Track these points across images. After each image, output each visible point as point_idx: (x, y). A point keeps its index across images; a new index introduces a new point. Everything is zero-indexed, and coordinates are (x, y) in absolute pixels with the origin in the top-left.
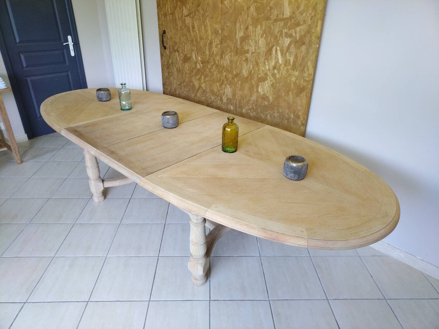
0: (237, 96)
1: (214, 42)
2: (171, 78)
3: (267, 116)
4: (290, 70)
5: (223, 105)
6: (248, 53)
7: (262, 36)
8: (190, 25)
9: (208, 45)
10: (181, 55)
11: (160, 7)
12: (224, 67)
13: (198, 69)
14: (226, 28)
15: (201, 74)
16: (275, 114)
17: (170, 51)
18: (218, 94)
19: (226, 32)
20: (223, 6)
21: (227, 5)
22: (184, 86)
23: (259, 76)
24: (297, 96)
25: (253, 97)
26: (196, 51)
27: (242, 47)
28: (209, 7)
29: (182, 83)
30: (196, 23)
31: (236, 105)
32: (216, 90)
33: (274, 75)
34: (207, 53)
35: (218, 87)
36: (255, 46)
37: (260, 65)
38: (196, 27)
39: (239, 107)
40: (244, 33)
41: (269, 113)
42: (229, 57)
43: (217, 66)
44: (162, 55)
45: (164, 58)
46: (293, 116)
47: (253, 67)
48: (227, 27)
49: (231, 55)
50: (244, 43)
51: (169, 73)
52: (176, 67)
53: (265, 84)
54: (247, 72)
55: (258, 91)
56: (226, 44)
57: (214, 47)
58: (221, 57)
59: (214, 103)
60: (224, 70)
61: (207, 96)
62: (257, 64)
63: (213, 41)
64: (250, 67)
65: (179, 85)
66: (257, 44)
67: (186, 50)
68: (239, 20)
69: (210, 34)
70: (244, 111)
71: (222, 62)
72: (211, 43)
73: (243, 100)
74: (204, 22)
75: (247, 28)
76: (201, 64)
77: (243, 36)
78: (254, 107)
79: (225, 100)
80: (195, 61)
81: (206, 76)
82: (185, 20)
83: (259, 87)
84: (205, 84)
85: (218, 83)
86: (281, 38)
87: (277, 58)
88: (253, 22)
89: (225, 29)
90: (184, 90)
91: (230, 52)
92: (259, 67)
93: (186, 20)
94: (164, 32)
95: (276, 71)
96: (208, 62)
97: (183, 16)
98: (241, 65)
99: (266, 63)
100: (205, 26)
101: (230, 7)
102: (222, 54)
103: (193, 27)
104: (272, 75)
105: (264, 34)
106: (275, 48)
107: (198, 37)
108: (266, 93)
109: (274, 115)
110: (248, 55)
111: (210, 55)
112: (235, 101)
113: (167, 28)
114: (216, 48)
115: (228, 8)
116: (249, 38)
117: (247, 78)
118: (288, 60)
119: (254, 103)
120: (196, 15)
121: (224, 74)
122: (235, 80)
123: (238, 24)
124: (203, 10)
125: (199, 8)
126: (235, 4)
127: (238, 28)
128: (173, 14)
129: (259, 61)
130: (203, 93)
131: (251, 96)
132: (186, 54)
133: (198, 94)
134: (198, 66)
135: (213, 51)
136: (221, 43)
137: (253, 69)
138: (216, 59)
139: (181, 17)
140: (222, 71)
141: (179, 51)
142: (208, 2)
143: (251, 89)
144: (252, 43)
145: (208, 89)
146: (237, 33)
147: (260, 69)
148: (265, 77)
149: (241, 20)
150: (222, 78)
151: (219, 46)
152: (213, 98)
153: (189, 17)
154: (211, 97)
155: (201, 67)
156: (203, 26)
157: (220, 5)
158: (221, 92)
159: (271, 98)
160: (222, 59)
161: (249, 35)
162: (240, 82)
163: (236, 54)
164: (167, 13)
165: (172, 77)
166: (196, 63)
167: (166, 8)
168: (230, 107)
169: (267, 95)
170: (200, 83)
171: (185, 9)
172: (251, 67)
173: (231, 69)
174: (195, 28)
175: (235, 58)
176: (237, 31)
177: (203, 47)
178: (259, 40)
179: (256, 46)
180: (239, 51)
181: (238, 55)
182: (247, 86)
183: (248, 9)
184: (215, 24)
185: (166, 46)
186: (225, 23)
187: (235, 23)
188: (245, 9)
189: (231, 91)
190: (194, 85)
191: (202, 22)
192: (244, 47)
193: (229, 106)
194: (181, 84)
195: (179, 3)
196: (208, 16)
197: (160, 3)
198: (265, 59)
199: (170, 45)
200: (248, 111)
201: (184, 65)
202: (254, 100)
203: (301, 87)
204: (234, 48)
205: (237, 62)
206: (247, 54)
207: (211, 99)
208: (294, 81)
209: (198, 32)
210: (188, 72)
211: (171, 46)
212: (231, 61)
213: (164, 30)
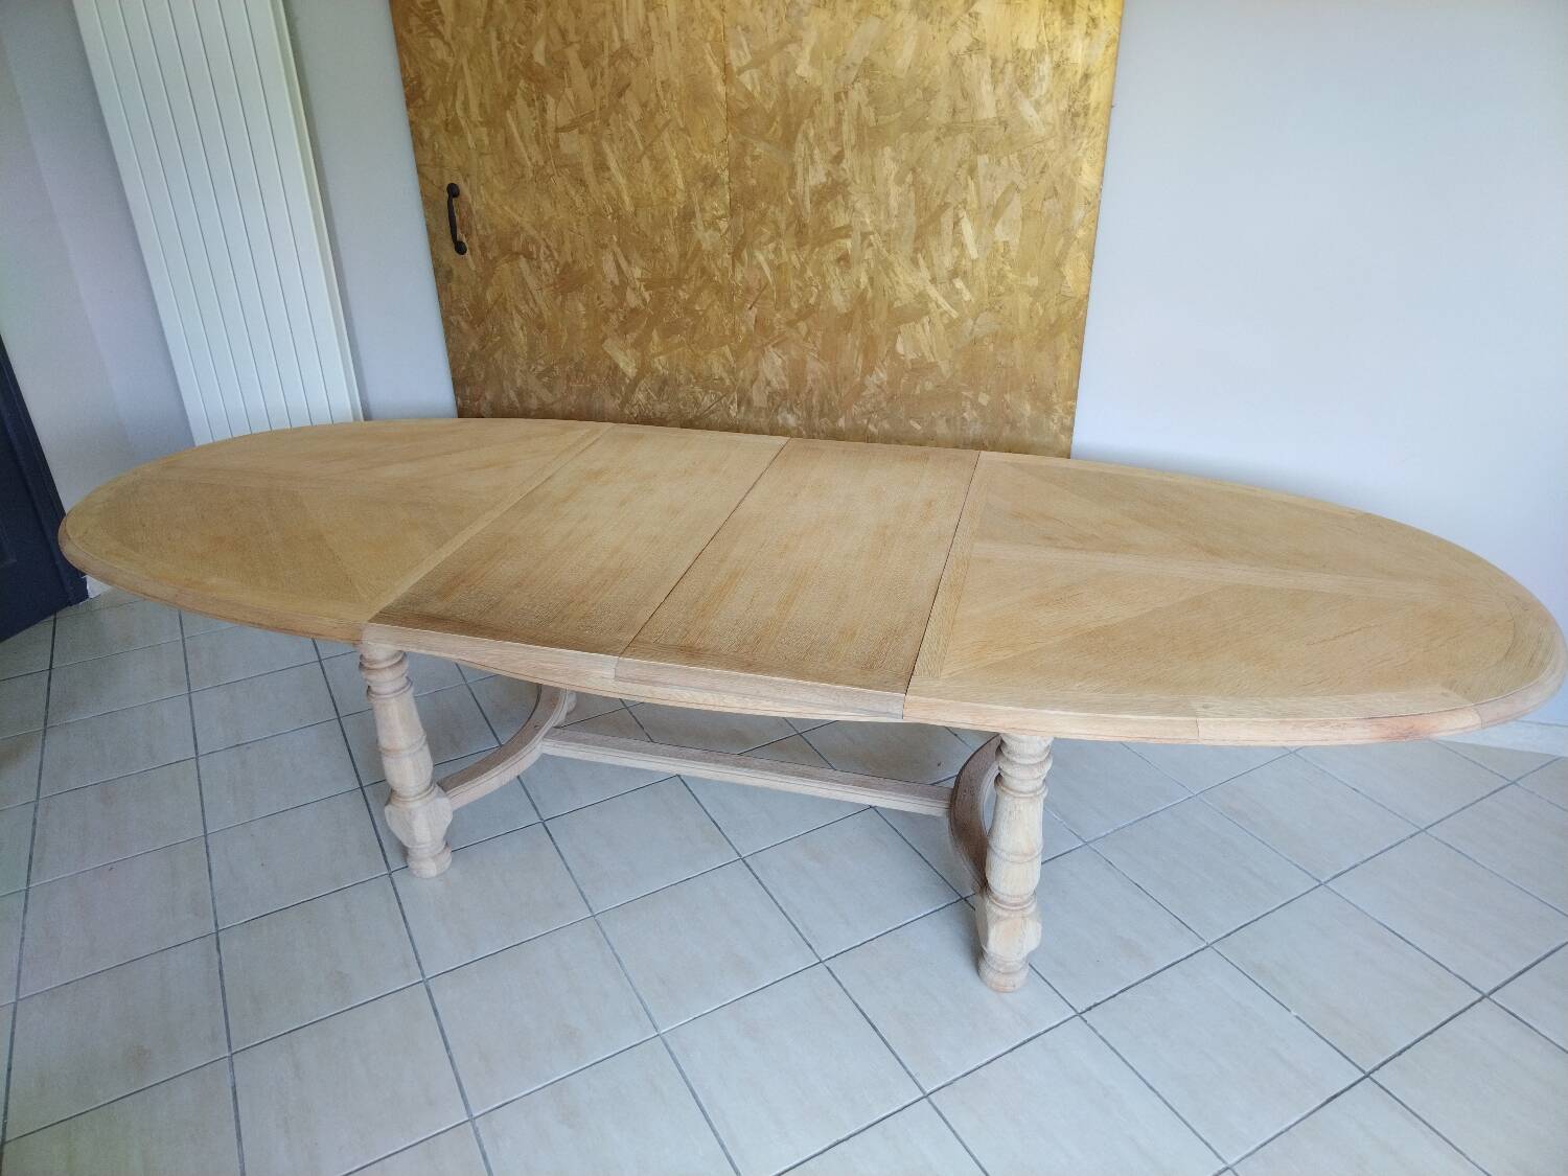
0: (809, 378)
1: (703, 210)
2: (498, 355)
3: (933, 422)
4: (1010, 275)
5: (751, 416)
6: (847, 236)
7: (900, 181)
8: (586, 160)
9: (671, 222)
10: (546, 266)
11: (420, 102)
12: (748, 290)
13: (634, 311)
14: (749, 162)
15: (647, 326)
16: (965, 414)
17: (486, 258)
18: (728, 382)
19: (749, 175)
20: (734, 91)
21: (749, 88)
22: (568, 378)
23: (895, 306)
24: (1040, 348)
25: (874, 376)
26: (618, 250)
27: (824, 221)
28: (669, 96)
29: (557, 368)
30: (613, 152)
31: (809, 411)
32: (718, 370)
33: (952, 295)
34: (673, 250)
35: (727, 359)
36: (874, 212)
37: (898, 270)
38: (613, 165)
39: (822, 414)
40: (828, 174)
41: (942, 416)
42: (772, 256)
43: (719, 290)
44: (443, 277)
45: (454, 286)
46: (1032, 409)
47: (871, 280)
48: (754, 158)
49: (777, 250)
50: (829, 206)
51: (483, 340)
52: (519, 312)
53: (923, 325)
54: (849, 297)
55: (893, 352)
56: (754, 215)
57: (701, 228)
58: (736, 255)
59: (712, 416)
60: (752, 299)
61: (680, 396)
62: (887, 267)
63: (697, 209)
64: (858, 281)
65: (540, 376)
66: (883, 207)
67: (567, 247)
68: (806, 137)
69: (680, 183)
70: (841, 423)
71: (739, 277)
72: (687, 216)
73: (837, 388)
74: (649, 147)
75: (838, 159)
76: (642, 289)
77: (824, 185)
78: (884, 404)
79: (759, 398)
80: (617, 283)
81: (670, 330)
82: (557, 140)
83: (899, 339)
84: (670, 358)
85: (726, 349)
86: (970, 182)
87: (959, 243)
88: (860, 136)
89: (745, 167)
90: (569, 389)
91: (771, 239)
92: (892, 275)
93: (562, 145)
94: (453, 191)
95: (959, 284)
96: (678, 280)
97: (545, 132)
98: (823, 277)
99: (921, 262)
100: (658, 164)
101: (762, 92)
102: (740, 247)
103: (601, 167)
104: (944, 297)
105: (906, 176)
106: (949, 213)
107: (627, 199)
108: (926, 354)
109: (963, 418)
110: (848, 243)
111: (683, 255)
112: (803, 396)
113: (466, 177)
114: (710, 232)
115: (756, 95)
116: (849, 188)
117: (849, 316)
118: (1000, 244)
119: (883, 391)
120: (610, 121)
121: (753, 314)
122: (797, 328)
123: (801, 147)
124: (644, 105)
125: (622, 100)
126: (784, 84)
127: (800, 160)
128: (492, 122)
129: (892, 258)
130: (661, 389)
131: (869, 370)
132: (570, 260)
133: (640, 396)
134: (632, 300)
135: (699, 241)
136: (732, 211)
137: (872, 285)
138: (713, 266)
139: (537, 132)
140: (741, 307)
141: (531, 253)
142: (664, 78)
143: (869, 348)
144: (860, 202)
145: (683, 371)
146: (800, 174)
147: (898, 283)
148: (920, 306)
149: (812, 133)
150: (743, 329)
151: (723, 225)
152: (706, 401)
153: (576, 131)
154: (696, 399)
155: (644, 300)
156: (646, 162)
157: (721, 89)
158: (742, 373)
159: (944, 367)
160: (738, 264)
161: (850, 179)
162: (819, 334)
163: (800, 245)
164: (463, 123)
165: (504, 353)
166: (620, 289)
167: (458, 104)
168: (785, 419)
169: (933, 360)
170: (643, 355)
171: (557, 104)
172: (864, 280)
173: (779, 296)
174: (609, 169)
175: (794, 257)
176: (799, 169)
177: (648, 234)
178: (887, 195)
179: (880, 210)
180: (810, 231)
181: (808, 247)
182: (851, 343)
183: (837, 98)
184: (703, 151)
185: (464, 241)
186: (744, 145)
187: (788, 142)
188: (828, 97)
189: (784, 369)
190: (617, 367)
191: (641, 147)
192: (832, 219)
193: (779, 417)
194: (549, 370)
195: (522, 84)
196: (666, 124)
197: (420, 84)
198: (916, 251)
199: (488, 237)
200: (859, 422)
201: (563, 302)
202: (882, 383)
203: (1053, 319)
204: (789, 225)
205: (803, 270)
206: (843, 241)
207: (697, 403)
208: (1028, 305)
209: (622, 180)
210: (584, 325)
211: (492, 238)
212: (777, 269)
213: (448, 182)
